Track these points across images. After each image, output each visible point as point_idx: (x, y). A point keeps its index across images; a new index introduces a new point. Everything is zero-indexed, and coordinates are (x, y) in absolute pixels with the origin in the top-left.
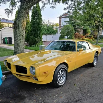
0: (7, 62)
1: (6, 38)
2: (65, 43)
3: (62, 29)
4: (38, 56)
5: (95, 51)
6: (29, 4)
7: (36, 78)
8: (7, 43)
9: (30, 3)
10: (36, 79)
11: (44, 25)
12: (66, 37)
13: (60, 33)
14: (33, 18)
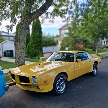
0: (11, 73)
1: (8, 51)
2: (65, 55)
3: (63, 41)
4: (39, 67)
5: (94, 60)
6: (28, 19)
7: (38, 86)
8: (8, 56)
9: (30, 19)
10: (38, 88)
11: (45, 37)
12: (67, 49)
13: (61, 45)
14: (34, 31)
